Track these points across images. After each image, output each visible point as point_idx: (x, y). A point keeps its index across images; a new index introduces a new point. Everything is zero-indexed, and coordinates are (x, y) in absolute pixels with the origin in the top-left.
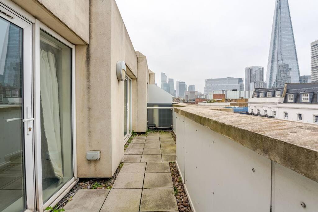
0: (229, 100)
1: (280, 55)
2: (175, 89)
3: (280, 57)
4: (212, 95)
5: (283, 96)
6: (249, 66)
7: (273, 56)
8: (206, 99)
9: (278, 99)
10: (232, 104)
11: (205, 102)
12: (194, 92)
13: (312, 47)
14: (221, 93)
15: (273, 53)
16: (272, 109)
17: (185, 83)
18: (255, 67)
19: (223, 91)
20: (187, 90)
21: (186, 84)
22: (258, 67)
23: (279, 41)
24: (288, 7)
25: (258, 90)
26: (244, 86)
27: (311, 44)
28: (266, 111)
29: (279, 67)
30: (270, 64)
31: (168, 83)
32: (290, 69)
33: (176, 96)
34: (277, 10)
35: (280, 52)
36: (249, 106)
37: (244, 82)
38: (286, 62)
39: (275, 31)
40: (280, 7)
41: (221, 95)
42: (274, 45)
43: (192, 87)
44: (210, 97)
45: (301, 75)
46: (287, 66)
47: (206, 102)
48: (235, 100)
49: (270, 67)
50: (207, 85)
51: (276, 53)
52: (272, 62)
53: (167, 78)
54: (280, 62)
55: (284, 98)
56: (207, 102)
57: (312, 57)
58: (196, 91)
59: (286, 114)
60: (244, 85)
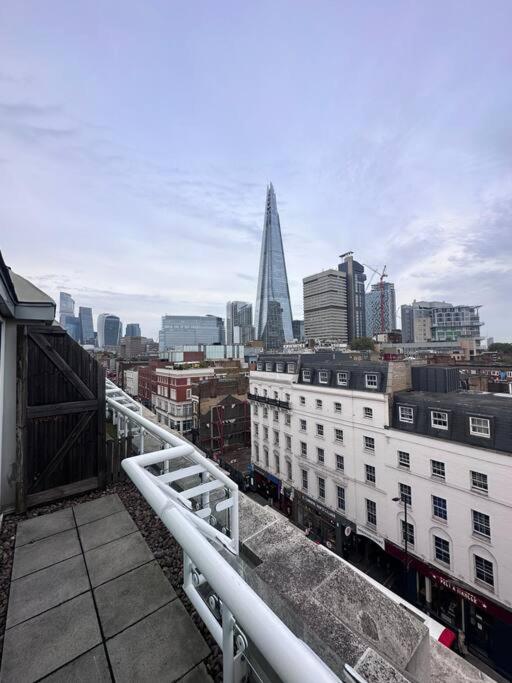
0: (210, 364)
1: (271, 289)
2: (95, 330)
3: (271, 292)
4: (182, 354)
5: (297, 372)
6: (233, 299)
7: (263, 289)
8: (170, 361)
9: (292, 376)
10: (216, 371)
11: (169, 367)
12: (140, 338)
13: (304, 284)
14: (195, 349)
16: (285, 391)
17: (118, 318)
18: (240, 302)
19: (200, 345)
20: (124, 333)
21: (120, 321)
22: (243, 303)
23: (270, 269)
25: (262, 358)
26: (226, 332)
27: (304, 280)
28: (276, 393)
29: (270, 304)
31: (77, 316)
32: (282, 310)
33: (97, 346)
34: (267, 225)
35: (271, 286)
36: (251, 384)
37: (225, 324)
38: (278, 300)
40: (271, 221)
41: (196, 353)
42: (264, 276)
43: (133, 329)
44: (179, 358)
45: (294, 319)
46: (279, 304)
47: (172, 367)
48: (221, 363)
49: (259, 305)
50: (166, 327)
51: (266, 286)
52: (262, 297)
53: (75, 305)
54: (271, 299)
55: (298, 375)
56: (175, 369)
57: (304, 298)
58: (142, 336)
59: (303, 398)
60: (226, 329)
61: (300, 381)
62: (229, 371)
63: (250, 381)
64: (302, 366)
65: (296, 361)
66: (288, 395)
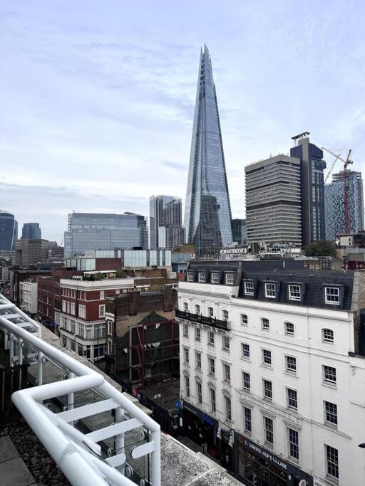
0: (129, 273)
1: (204, 180)
3: (205, 184)
4: (94, 260)
5: (237, 283)
7: (194, 180)
8: (79, 269)
9: (230, 288)
10: (137, 282)
11: (78, 277)
12: (40, 241)
13: (247, 173)
14: (111, 254)
15: (195, 175)
16: (222, 307)
17: (13, 216)
18: (166, 197)
19: (116, 250)
21: (15, 219)
22: (171, 197)
23: (204, 155)
24: (216, 97)
25: (194, 265)
26: (149, 233)
27: (246, 168)
28: (211, 309)
29: (204, 199)
30: (190, 195)
32: (219, 207)
34: (200, 99)
35: (205, 176)
36: (180, 297)
37: (148, 224)
38: (213, 193)
39: (198, 135)
40: (204, 94)
41: (111, 259)
42: (196, 164)
43: (31, 229)
44: (89, 266)
45: (234, 218)
46: (214, 200)
47: (81, 277)
48: (143, 272)
49: (190, 200)
50: (74, 227)
51: (199, 176)
52: (194, 191)
54: (205, 193)
55: (238, 287)
56: (84, 279)
57: (247, 191)
58: (42, 238)
59: (245, 317)
60: (149, 230)
61: (241, 295)
62: (152, 282)
63: (179, 294)
64: (243, 276)
65: (236, 270)
66: (226, 312)
